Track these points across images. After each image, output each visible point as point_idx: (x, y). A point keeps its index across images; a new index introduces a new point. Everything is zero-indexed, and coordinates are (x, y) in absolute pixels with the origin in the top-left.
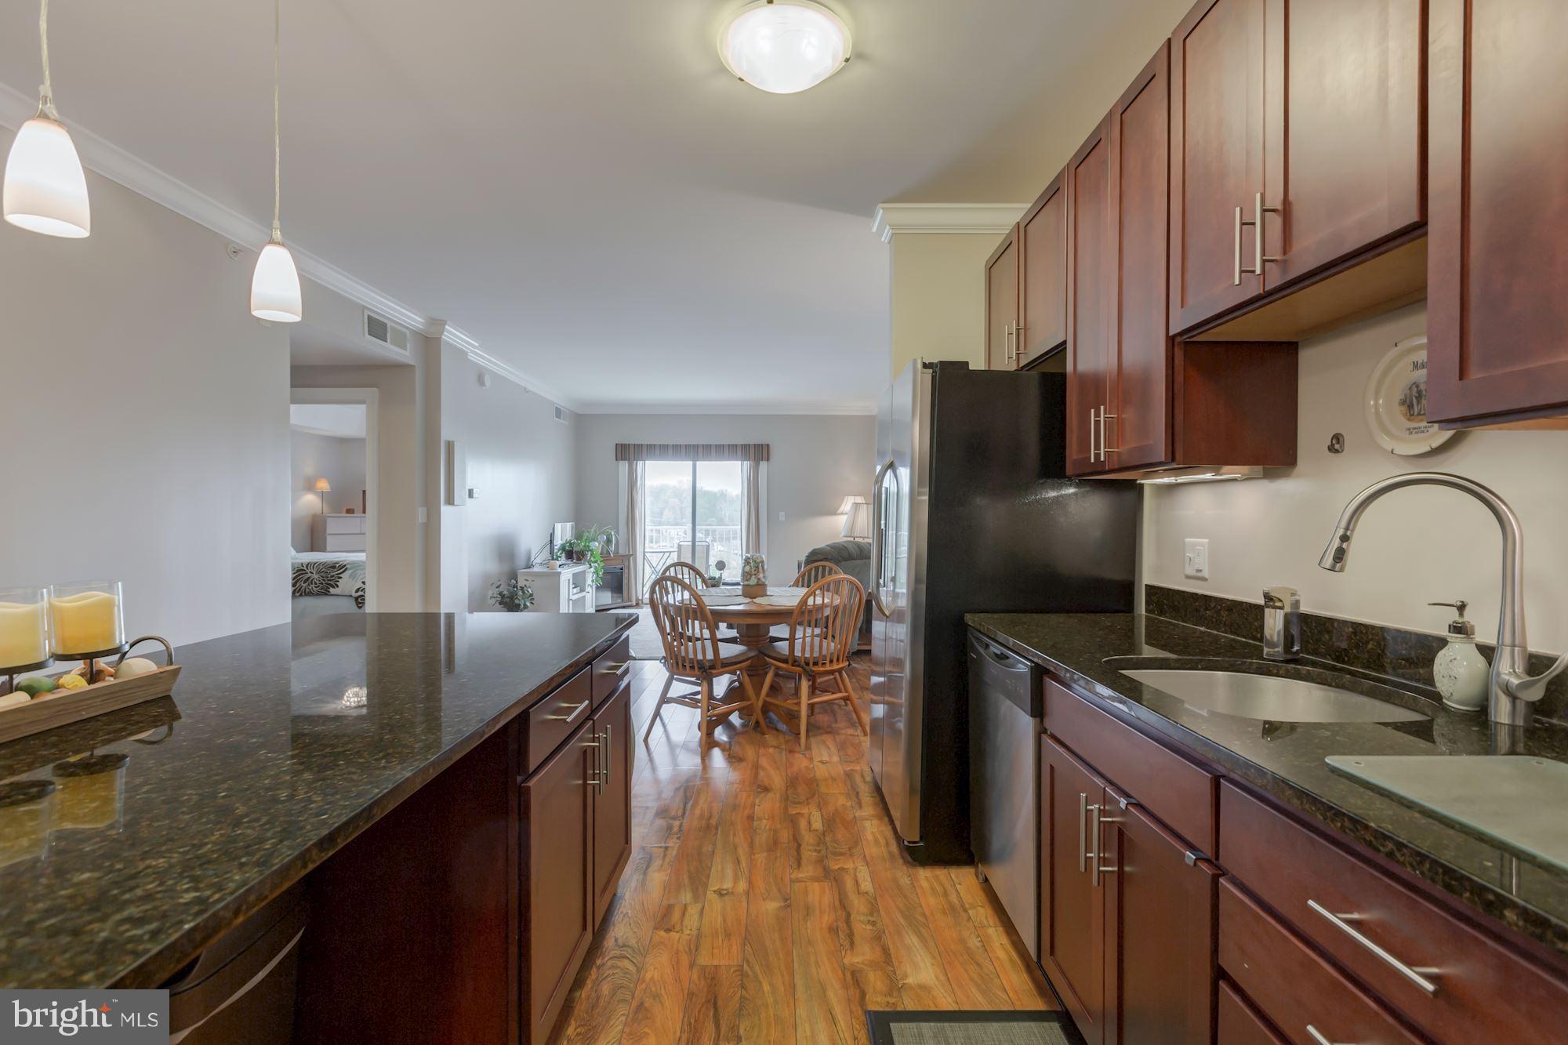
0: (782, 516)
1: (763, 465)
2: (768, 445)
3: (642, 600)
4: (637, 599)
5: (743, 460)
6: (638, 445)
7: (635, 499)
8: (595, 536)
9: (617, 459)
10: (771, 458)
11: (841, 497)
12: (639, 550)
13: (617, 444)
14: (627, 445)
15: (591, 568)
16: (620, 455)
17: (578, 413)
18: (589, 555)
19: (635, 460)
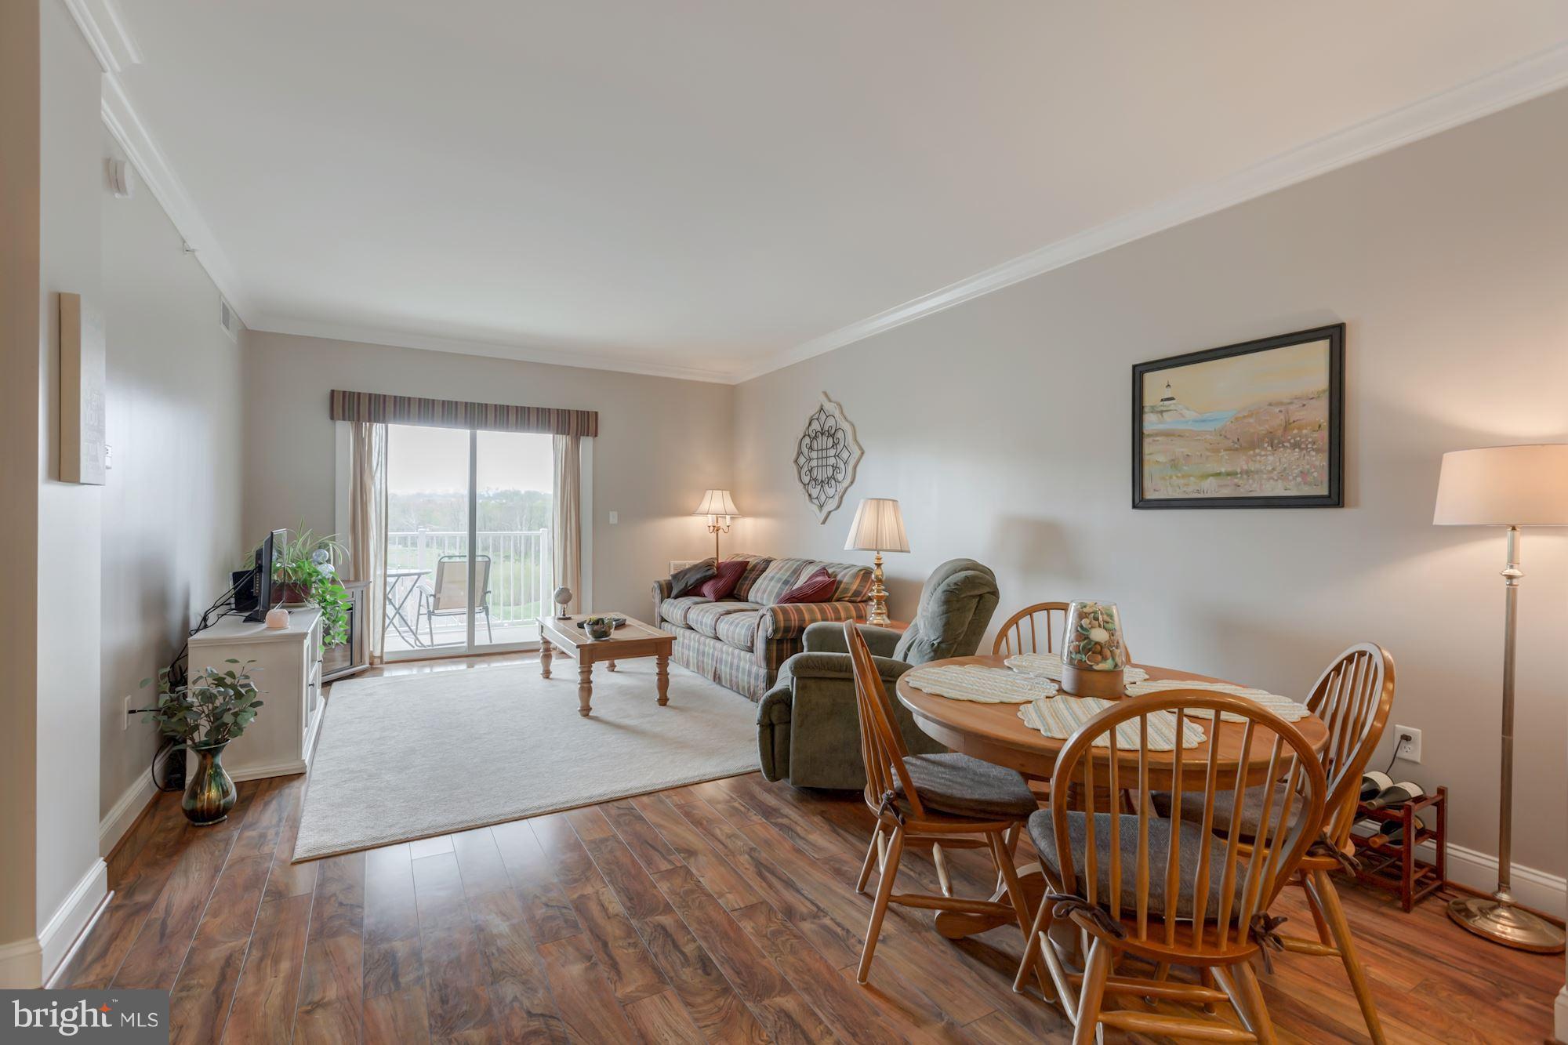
0: (613, 518)
1: (586, 444)
2: (596, 413)
3: (381, 658)
4: (372, 657)
5: (557, 433)
6: (377, 396)
7: (368, 488)
8: (304, 552)
9: (332, 418)
10: (599, 435)
11: (703, 490)
12: (375, 572)
13: (333, 392)
14: (352, 394)
15: (323, 614)
16: (338, 410)
17: (249, 328)
18: (316, 589)
19: (369, 421)
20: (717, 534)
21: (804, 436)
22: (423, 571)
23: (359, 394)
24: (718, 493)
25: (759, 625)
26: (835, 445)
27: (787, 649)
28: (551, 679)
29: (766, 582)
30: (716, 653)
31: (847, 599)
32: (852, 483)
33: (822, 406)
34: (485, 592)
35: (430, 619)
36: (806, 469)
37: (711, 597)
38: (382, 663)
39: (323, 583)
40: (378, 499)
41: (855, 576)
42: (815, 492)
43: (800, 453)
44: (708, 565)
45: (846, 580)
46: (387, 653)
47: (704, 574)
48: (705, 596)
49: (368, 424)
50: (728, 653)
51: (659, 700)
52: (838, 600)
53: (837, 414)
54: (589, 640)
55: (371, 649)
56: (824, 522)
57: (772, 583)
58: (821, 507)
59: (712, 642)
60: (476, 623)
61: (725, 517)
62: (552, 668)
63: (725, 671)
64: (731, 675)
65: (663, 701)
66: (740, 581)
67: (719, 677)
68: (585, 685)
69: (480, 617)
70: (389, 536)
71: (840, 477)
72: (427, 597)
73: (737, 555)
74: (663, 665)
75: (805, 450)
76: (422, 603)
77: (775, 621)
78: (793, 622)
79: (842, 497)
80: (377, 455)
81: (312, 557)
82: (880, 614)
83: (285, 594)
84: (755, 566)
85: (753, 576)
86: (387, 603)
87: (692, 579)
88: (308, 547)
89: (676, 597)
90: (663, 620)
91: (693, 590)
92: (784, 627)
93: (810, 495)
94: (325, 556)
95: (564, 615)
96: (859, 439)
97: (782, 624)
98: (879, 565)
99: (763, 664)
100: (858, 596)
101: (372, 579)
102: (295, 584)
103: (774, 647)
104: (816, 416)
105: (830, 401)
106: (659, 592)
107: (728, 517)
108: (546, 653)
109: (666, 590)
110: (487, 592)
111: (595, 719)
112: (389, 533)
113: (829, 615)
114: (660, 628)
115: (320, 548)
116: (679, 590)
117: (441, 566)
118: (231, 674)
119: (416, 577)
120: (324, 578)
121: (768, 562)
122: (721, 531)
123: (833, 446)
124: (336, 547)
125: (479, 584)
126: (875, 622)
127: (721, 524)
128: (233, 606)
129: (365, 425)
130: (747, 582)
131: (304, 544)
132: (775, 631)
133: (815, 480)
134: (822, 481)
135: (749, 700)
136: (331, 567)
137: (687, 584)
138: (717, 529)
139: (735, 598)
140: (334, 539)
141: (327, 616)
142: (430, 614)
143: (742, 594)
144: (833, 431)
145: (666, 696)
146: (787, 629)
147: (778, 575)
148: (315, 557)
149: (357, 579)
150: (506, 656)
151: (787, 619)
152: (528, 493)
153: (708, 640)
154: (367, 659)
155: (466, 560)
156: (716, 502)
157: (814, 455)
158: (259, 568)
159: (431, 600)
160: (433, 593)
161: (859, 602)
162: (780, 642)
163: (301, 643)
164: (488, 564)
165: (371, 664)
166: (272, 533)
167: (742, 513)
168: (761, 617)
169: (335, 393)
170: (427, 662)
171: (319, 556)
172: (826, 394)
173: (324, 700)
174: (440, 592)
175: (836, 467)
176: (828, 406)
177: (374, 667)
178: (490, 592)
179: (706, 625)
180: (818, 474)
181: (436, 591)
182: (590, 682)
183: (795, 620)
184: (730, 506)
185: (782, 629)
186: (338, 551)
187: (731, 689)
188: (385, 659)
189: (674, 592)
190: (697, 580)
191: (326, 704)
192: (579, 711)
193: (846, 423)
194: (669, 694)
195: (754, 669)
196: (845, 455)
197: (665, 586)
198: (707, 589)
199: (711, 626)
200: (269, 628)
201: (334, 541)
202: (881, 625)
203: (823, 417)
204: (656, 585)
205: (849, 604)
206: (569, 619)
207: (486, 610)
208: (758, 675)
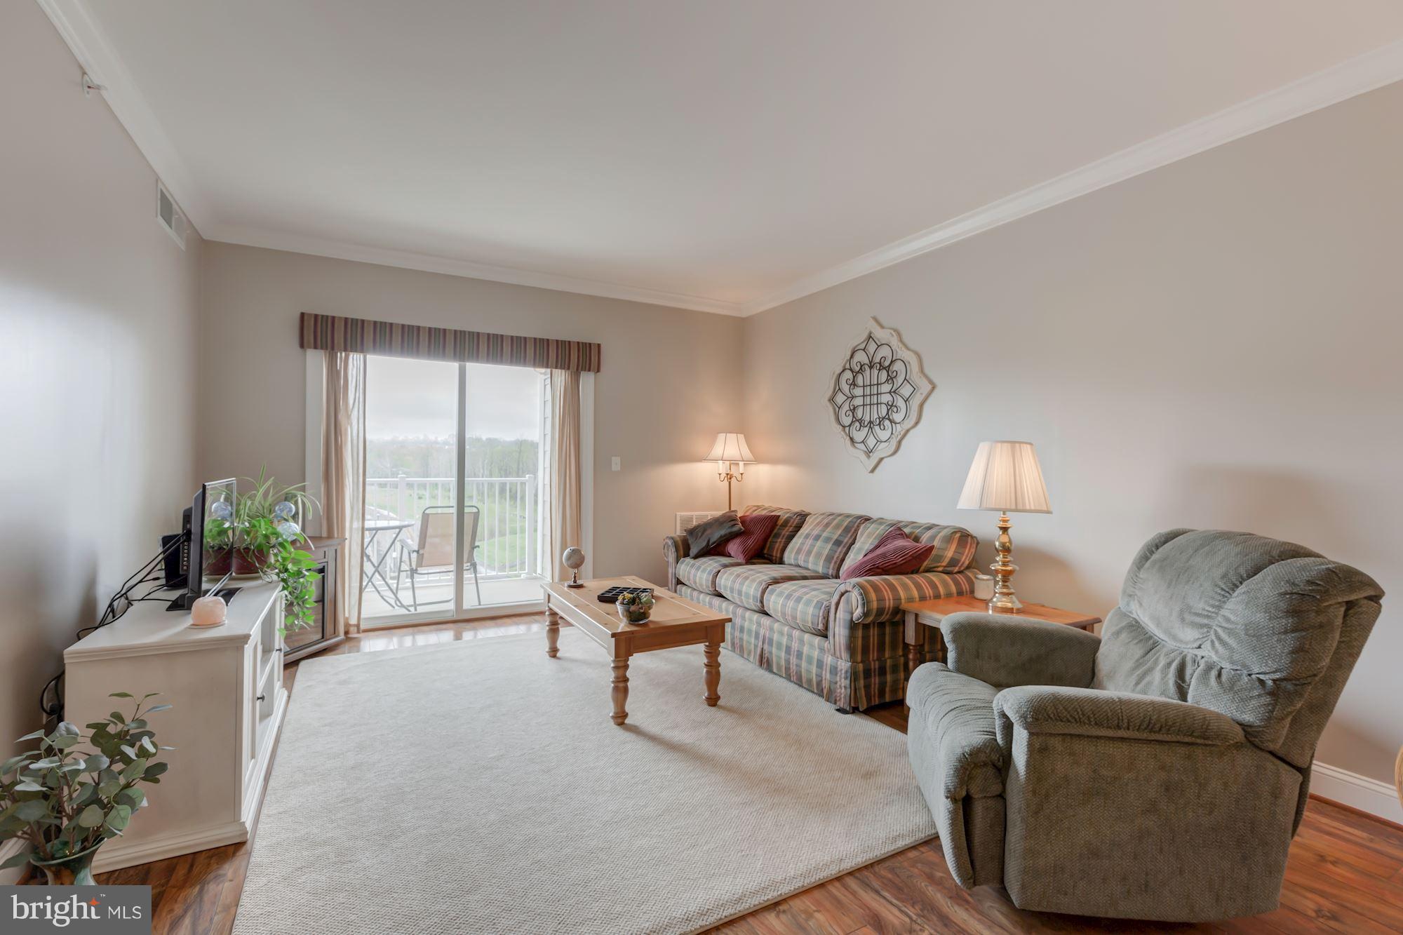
0: (616, 465)
1: (587, 380)
2: (599, 345)
3: (358, 626)
4: (347, 625)
5: (556, 368)
6: (355, 321)
7: (343, 429)
8: (267, 504)
9: (302, 346)
10: (602, 368)
11: (713, 435)
12: (351, 525)
13: (303, 315)
14: (325, 318)
15: (284, 588)
16: (309, 337)
17: (204, 238)
18: (276, 555)
19: (345, 350)
20: (730, 483)
21: (843, 371)
22: (406, 523)
23: (333, 318)
24: (732, 437)
25: (838, 604)
26: (891, 379)
27: (874, 636)
28: (559, 658)
29: (810, 542)
30: (762, 632)
31: (940, 569)
32: (917, 423)
33: (870, 333)
34: (473, 547)
35: (412, 577)
36: (846, 407)
37: (741, 559)
38: (358, 632)
39: (284, 547)
40: (355, 442)
41: (948, 539)
42: (859, 436)
43: (837, 389)
44: (729, 519)
45: (936, 543)
46: (365, 619)
47: (729, 530)
48: (730, 556)
49: (343, 354)
50: (781, 633)
51: (708, 699)
52: (928, 570)
53: (894, 342)
54: (623, 625)
55: (347, 615)
56: (872, 471)
57: (819, 543)
58: (869, 452)
59: (756, 616)
60: (464, 582)
61: (738, 464)
62: (559, 645)
63: (778, 655)
64: (788, 662)
65: (713, 700)
66: (770, 540)
67: (768, 660)
68: (621, 685)
69: (468, 575)
70: (367, 483)
71: (897, 417)
72: (409, 553)
73: (758, 507)
74: (712, 654)
75: (846, 388)
76: (403, 559)
77: (866, 602)
78: (887, 602)
79: (900, 442)
80: (353, 390)
81: (274, 511)
82: (1008, 594)
83: (235, 563)
84: (786, 522)
85: (786, 532)
86: (365, 559)
87: (716, 535)
88: (270, 499)
89: (696, 557)
90: (679, 582)
91: (716, 549)
92: (877, 608)
93: (852, 439)
94: (290, 510)
95: (575, 582)
96: (927, 371)
97: (875, 605)
98: (1005, 530)
99: (845, 655)
100: (955, 566)
101: (347, 535)
102: (247, 549)
103: (860, 633)
104: (863, 346)
105: (882, 327)
106: (674, 550)
107: (741, 464)
108: (554, 627)
109: (681, 548)
110: (476, 547)
111: (634, 730)
112: (367, 480)
113: (927, 592)
114: (676, 592)
115: (286, 499)
116: (700, 548)
117: (426, 518)
118: (118, 717)
119: (398, 530)
120: (286, 541)
121: (803, 517)
122: (733, 480)
123: (887, 380)
124: (306, 501)
125: (467, 539)
126: (999, 604)
127: (734, 471)
128: (163, 581)
129: (341, 355)
130: (779, 540)
131: (266, 495)
132: (866, 615)
133: (860, 421)
134: (870, 422)
135: (817, 697)
136: (296, 528)
137: (709, 541)
138: (730, 477)
139: (765, 558)
140: (303, 489)
141: (290, 589)
142: (413, 572)
143: (774, 554)
144: (887, 364)
145: (716, 694)
146: (880, 611)
147: (825, 535)
148: (279, 512)
149: (330, 536)
150: (499, 621)
151: (881, 599)
152: (489, 440)
153: (748, 614)
154: (341, 630)
155: (454, 510)
156: (730, 446)
157: (858, 391)
158: (188, 534)
159: (414, 555)
160: (417, 549)
161: (956, 573)
162: (866, 627)
163: (240, 650)
164: (476, 516)
165: (346, 633)
166: (204, 487)
167: (758, 459)
168: (842, 595)
169: (306, 317)
170: (410, 630)
171: (282, 511)
172: (876, 320)
173: (286, 693)
174: (424, 548)
175: (892, 406)
176: (880, 334)
177: (350, 639)
178: (478, 547)
179: (747, 595)
180: (864, 414)
181: (419, 545)
182: (626, 680)
183: (889, 599)
184: (746, 453)
185: (874, 612)
186: (308, 504)
187: (788, 678)
188: (362, 627)
189: (694, 551)
190: (721, 537)
191: (289, 697)
192: (613, 717)
193: (908, 352)
194: (720, 689)
195: (829, 660)
196: (906, 391)
197: (680, 543)
198: (733, 547)
199: (754, 597)
200: (195, 626)
201: (304, 491)
202: (1010, 611)
203: (872, 347)
204: (670, 542)
205: (946, 577)
206: (580, 586)
207: (474, 566)
208: (836, 668)
